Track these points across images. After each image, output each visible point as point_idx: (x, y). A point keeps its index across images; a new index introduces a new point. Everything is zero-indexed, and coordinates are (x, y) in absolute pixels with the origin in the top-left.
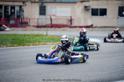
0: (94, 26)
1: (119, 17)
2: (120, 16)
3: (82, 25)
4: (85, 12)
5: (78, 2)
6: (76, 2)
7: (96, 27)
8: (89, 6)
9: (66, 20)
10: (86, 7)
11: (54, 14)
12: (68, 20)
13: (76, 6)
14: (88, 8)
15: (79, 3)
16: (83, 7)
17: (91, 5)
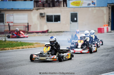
0: (49, 31)
1: (71, 22)
2: (73, 22)
3: (38, 30)
4: (41, 19)
5: (33, 9)
6: (31, 9)
7: (51, 32)
8: (44, 13)
9: (23, 26)
10: (41, 14)
11: (12, 21)
12: (25, 26)
13: (32, 13)
14: (43, 15)
15: (35, 11)
16: (39, 14)
17: (45, 12)
